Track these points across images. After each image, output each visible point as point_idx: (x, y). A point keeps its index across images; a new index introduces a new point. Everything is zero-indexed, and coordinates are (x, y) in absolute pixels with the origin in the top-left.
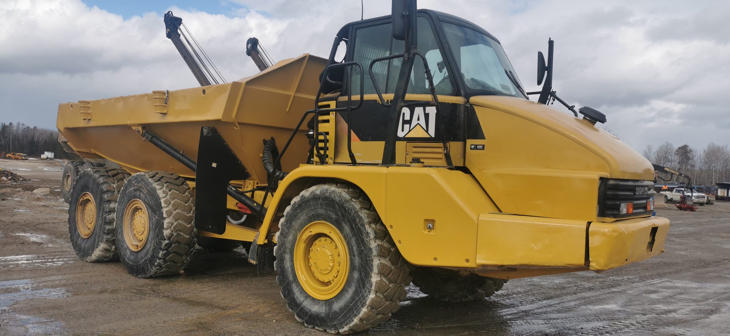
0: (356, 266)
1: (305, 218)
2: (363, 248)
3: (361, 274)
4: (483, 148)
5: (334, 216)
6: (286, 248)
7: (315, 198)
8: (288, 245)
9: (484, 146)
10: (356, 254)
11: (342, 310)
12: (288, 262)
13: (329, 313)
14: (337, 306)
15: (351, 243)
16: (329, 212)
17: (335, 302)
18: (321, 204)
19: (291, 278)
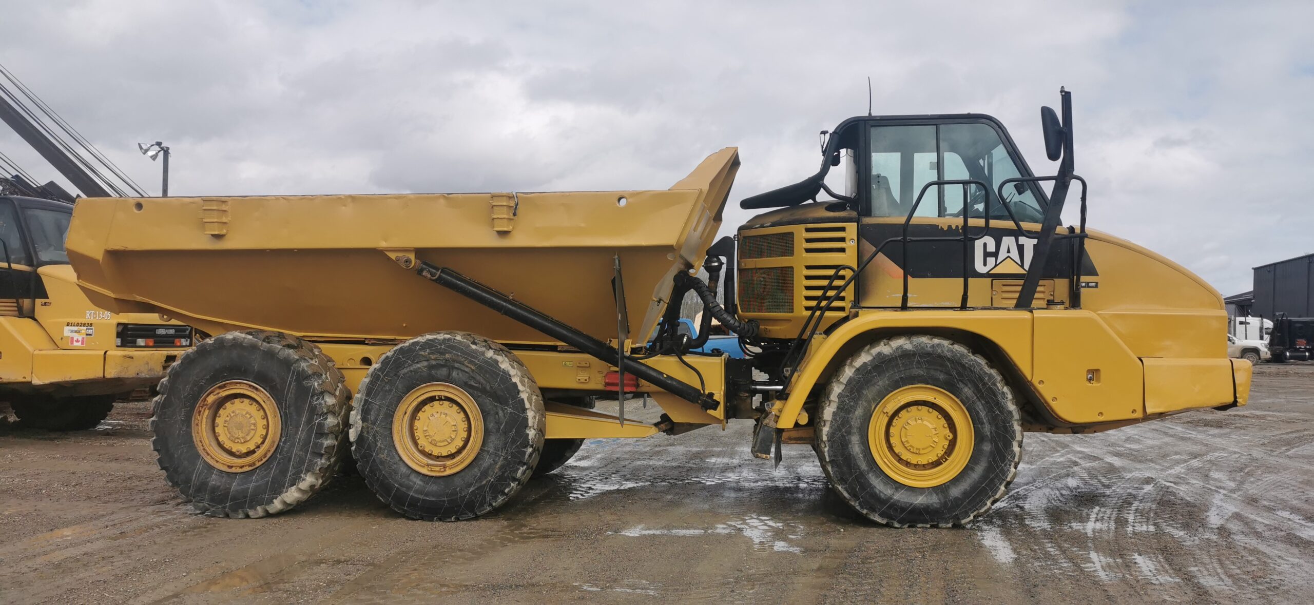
0: (987, 436)
1: (887, 382)
2: (997, 412)
3: (996, 445)
4: (1096, 286)
5: (942, 377)
6: (851, 427)
7: (905, 355)
8: (855, 423)
9: (1097, 283)
10: (985, 421)
11: (966, 494)
12: (857, 446)
13: (945, 502)
14: (955, 492)
15: (975, 409)
16: (932, 372)
17: (950, 487)
18: (918, 362)
19: (864, 466)
